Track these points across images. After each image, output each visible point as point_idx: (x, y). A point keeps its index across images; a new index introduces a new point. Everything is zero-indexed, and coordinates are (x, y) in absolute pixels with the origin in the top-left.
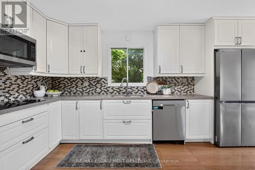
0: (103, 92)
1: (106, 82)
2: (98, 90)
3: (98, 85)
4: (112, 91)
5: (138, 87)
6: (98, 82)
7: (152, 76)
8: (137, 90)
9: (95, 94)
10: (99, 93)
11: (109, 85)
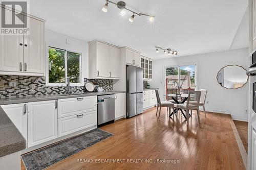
0: (39, 93)
1: (43, 82)
2: (33, 91)
3: (32, 85)
4: (50, 91)
5: (76, 87)
6: (32, 82)
7: (88, 78)
8: (76, 90)
9: (27, 95)
10: (34, 95)
11: (47, 85)
